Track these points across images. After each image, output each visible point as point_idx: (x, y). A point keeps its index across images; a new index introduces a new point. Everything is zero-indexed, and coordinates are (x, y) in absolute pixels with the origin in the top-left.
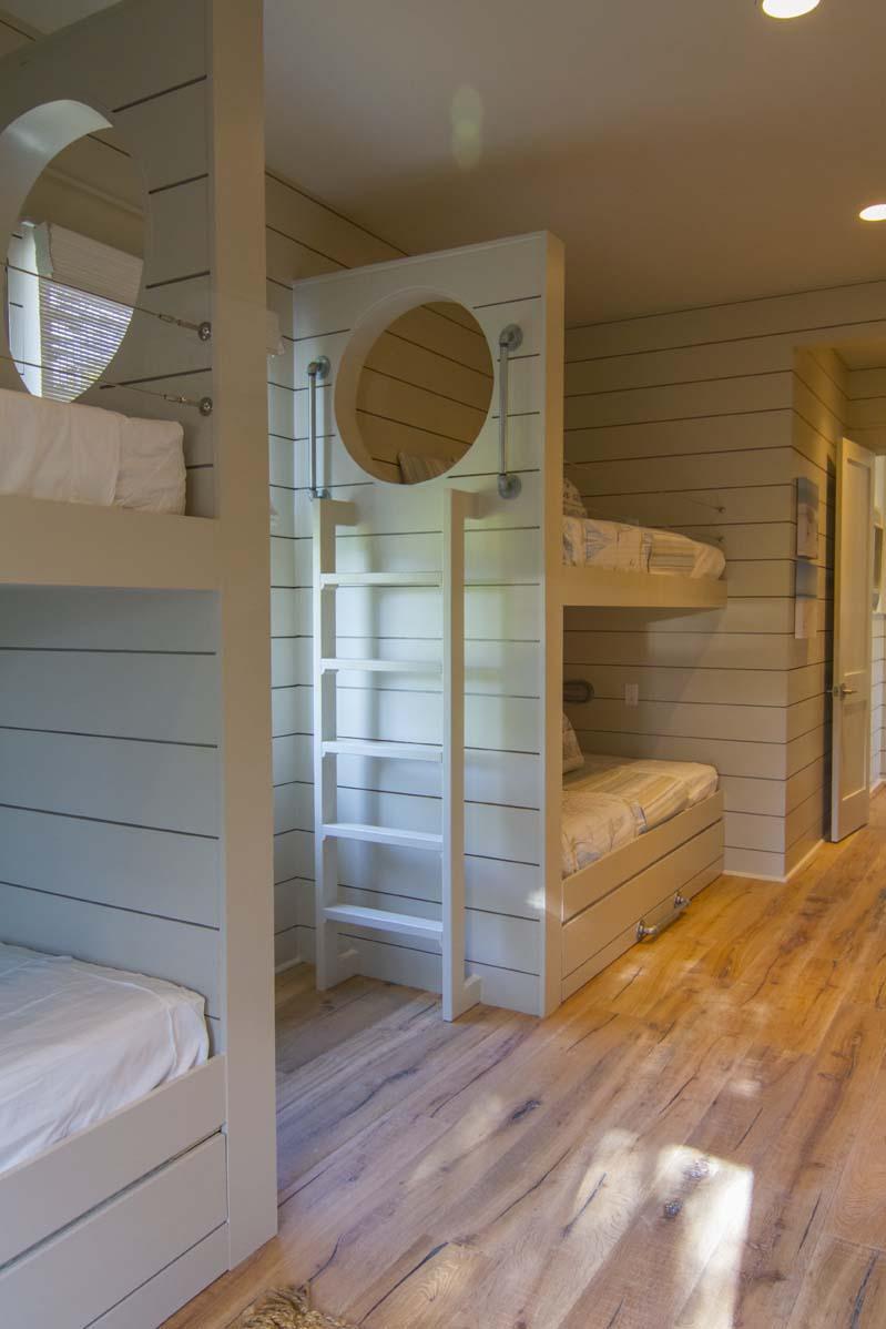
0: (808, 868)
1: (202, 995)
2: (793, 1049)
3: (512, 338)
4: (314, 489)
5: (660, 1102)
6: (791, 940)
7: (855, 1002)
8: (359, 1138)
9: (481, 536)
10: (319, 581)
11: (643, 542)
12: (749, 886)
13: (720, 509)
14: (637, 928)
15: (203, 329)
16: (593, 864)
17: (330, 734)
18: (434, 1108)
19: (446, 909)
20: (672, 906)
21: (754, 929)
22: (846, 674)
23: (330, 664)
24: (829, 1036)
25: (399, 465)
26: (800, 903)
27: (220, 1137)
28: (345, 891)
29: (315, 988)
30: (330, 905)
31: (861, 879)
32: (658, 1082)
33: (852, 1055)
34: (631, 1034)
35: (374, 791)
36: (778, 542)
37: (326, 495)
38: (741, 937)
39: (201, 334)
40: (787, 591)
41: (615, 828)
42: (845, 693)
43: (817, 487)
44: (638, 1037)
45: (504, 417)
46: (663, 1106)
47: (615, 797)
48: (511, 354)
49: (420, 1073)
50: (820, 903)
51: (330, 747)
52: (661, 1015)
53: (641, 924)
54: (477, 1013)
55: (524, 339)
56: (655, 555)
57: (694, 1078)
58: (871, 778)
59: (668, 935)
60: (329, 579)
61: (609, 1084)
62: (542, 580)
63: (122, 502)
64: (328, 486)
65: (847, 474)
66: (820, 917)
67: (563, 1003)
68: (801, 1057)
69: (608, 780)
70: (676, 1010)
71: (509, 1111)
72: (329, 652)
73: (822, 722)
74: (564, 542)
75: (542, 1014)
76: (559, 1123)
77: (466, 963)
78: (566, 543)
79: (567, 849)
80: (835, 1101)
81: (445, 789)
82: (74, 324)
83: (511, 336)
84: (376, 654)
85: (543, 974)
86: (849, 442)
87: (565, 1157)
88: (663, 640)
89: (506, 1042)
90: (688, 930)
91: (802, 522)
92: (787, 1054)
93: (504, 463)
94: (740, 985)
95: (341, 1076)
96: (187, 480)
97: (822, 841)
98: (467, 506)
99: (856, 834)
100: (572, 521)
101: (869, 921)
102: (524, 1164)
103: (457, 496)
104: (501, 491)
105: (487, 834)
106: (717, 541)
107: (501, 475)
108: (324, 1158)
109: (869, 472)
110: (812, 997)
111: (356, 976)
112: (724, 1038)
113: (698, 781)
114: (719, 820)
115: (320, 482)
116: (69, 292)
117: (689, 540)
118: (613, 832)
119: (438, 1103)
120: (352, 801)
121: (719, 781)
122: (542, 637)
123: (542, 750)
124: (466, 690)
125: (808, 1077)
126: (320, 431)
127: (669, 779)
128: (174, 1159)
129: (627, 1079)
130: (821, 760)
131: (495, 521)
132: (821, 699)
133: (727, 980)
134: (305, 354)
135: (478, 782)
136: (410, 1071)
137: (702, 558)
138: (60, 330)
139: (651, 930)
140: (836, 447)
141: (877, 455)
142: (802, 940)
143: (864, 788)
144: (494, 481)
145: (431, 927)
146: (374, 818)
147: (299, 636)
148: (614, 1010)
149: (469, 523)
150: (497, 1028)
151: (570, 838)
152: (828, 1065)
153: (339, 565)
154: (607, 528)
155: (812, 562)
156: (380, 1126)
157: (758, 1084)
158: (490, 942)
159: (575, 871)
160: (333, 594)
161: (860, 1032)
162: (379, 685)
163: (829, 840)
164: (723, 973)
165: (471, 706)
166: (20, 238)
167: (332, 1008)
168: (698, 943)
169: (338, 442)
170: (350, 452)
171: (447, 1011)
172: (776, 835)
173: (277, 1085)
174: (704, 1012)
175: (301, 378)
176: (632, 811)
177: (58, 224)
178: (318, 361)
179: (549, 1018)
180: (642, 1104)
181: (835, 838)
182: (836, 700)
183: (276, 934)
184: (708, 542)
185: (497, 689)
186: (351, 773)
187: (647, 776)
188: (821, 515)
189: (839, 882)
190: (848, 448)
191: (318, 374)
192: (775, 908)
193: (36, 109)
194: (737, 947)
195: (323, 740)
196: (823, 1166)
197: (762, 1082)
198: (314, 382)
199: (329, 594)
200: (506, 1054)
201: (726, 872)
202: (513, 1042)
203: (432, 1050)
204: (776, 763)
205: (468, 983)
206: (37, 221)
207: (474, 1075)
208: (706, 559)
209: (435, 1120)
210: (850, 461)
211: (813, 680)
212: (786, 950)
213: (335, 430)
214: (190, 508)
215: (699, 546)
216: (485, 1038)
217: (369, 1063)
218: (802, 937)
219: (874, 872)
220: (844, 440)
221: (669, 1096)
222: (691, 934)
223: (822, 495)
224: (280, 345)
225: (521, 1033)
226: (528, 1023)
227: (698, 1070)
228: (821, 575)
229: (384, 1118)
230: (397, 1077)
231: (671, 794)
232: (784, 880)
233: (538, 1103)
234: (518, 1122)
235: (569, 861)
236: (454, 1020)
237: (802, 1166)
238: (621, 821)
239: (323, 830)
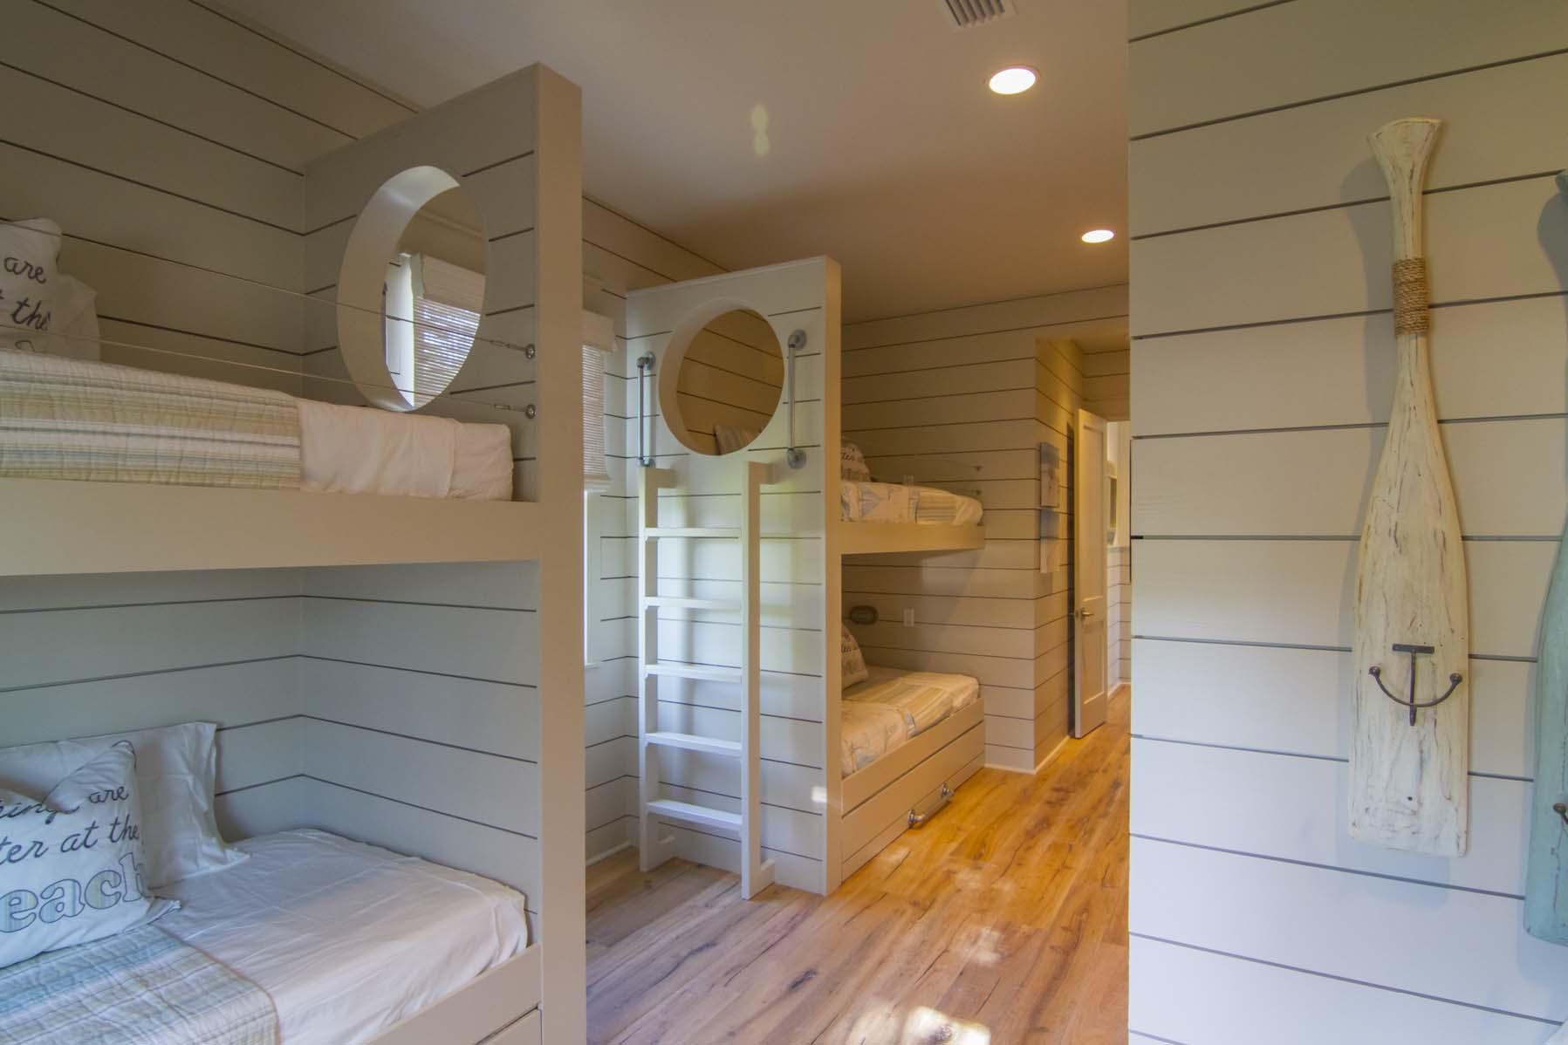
0: (1054, 761)
1: (521, 892)
2: (1029, 924)
3: (799, 340)
4: (641, 458)
5: (916, 972)
6: (1036, 827)
7: (1085, 881)
8: (663, 1006)
9: (773, 498)
10: (644, 533)
11: (910, 499)
12: (1005, 777)
13: (978, 468)
14: (908, 816)
15: (528, 350)
16: (870, 765)
17: (653, 659)
18: (726, 980)
19: (745, 803)
20: (940, 796)
21: (1005, 816)
22: (1086, 600)
23: (652, 601)
24: (1061, 914)
25: (715, 435)
26: (1046, 793)
27: (536, 1013)
28: (665, 788)
29: (639, 868)
30: (650, 801)
31: (1097, 771)
32: (916, 953)
33: (1079, 929)
34: (897, 911)
35: (688, 705)
36: (1026, 495)
37: (651, 464)
38: (994, 824)
39: (527, 354)
40: (1032, 534)
41: (889, 733)
42: (1084, 616)
43: (1057, 450)
44: (903, 913)
45: (793, 402)
46: (919, 975)
47: (890, 708)
48: (799, 353)
49: (718, 947)
50: (1062, 793)
51: (652, 669)
52: (923, 893)
53: (912, 813)
54: (771, 891)
55: (809, 341)
56: (922, 509)
57: (946, 951)
58: (1109, 683)
59: (934, 821)
60: (652, 532)
61: (876, 955)
62: (823, 536)
63: (456, 493)
64: (653, 456)
65: (1083, 437)
66: (1061, 805)
67: (843, 883)
68: (1036, 932)
69: (887, 691)
70: (935, 890)
71: (790, 981)
72: (652, 591)
73: (1066, 639)
74: (842, 501)
75: (824, 893)
76: (831, 992)
77: (762, 850)
78: (844, 503)
79: (847, 754)
80: (1061, 973)
81: (744, 706)
82: (442, 331)
83: (798, 339)
84: (691, 593)
85: (824, 859)
86: (1084, 412)
87: (833, 1022)
88: (933, 575)
89: (793, 918)
90: (950, 818)
91: (1045, 479)
92: (1025, 928)
93: (792, 440)
94: (990, 865)
95: (653, 949)
96: (514, 470)
97: (1068, 737)
98: (761, 474)
99: (1093, 733)
100: (850, 485)
101: (1101, 809)
102: (798, 1029)
103: (753, 467)
104: (790, 464)
105: (779, 743)
106: (976, 494)
107: (791, 449)
108: (632, 1023)
109: (1102, 435)
110: (1050, 877)
111: (674, 859)
112: (974, 915)
113: (962, 691)
114: (980, 722)
115: (647, 452)
116: (438, 307)
117: (950, 495)
118: (887, 738)
119: (732, 972)
120: (671, 712)
121: (980, 689)
122: (823, 581)
123: (823, 673)
124: (762, 623)
125: (1041, 950)
126: (647, 412)
127: (937, 690)
128: (496, 1033)
129: (890, 953)
130: (1066, 671)
131: (785, 486)
132: (1065, 620)
133: (980, 862)
134: (636, 350)
135: (771, 699)
136: (710, 945)
137: (963, 509)
138: (431, 339)
139: (920, 817)
140: (1074, 416)
141: (1109, 421)
142: (1045, 825)
143: (1102, 693)
144: (783, 454)
145: (732, 820)
146: (689, 728)
147: (629, 577)
148: (885, 889)
149: (764, 488)
150: (788, 904)
151: (850, 744)
152: (1059, 938)
153: (660, 522)
154: (880, 489)
155: (1055, 510)
156: (682, 994)
157: (999, 956)
158: (782, 832)
159: (854, 772)
160: (655, 544)
161: (1086, 909)
162: (693, 619)
163: (1073, 736)
164: (977, 854)
165: (765, 635)
166: (399, 266)
167: (650, 887)
168: (959, 829)
169: (661, 421)
170: (672, 430)
171: (745, 891)
172: (1026, 734)
173: (587, 965)
174: (959, 891)
175: (632, 369)
176: (903, 718)
177: (430, 255)
178: (646, 356)
179: (831, 896)
180: (901, 975)
181: (1077, 735)
182: (1077, 622)
183: (587, 833)
184: (969, 496)
185: (787, 623)
186: (670, 691)
187: (919, 687)
188: (1061, 472)
189: (1079, 774)
190: (1084, 417)
191: (646, 366)
192: (1025, 797)
193: (403, 173)
194: (991, 831)
195: (646, 664)
196: (1048, 1030)
197: (1002, 954)
198: (642, 373)
199: (652, 545)
200: (793, 928)
201: (987, 765)
202: (799, 918)
203: (729, 927)
204: (1026, 675)
205: (764, 867)
206: (413, 253)
207: (764, 949)
208: (966, 509)
209: (726, 989)
210: (1085, 427)
211: (1058, 605)
212: (1031, 835)
213: (659, 411)
214: (517, 495)
215: (959, 499)
216: (775, 915)
217: (677, 938)
218: (1045, 823)
219: (1109, 764)
220: (1081, 411)
221: (924, 967)
222: (953, 821)
223: (1063, 455)
224: (615, 345)
225: (805, 911)
226: (813, 900)
227: (950, 943)
228: (1062, 521)
229: (685, 987)
230: (700, 949)
231: (938, 703)
232: (1034, 772)
233: (815, 973)
234: (796, 991)
235: (848, 763)
236: (751, 899)
237: (1029, 1031)
238: (895, 727)
239: (646, 738)
